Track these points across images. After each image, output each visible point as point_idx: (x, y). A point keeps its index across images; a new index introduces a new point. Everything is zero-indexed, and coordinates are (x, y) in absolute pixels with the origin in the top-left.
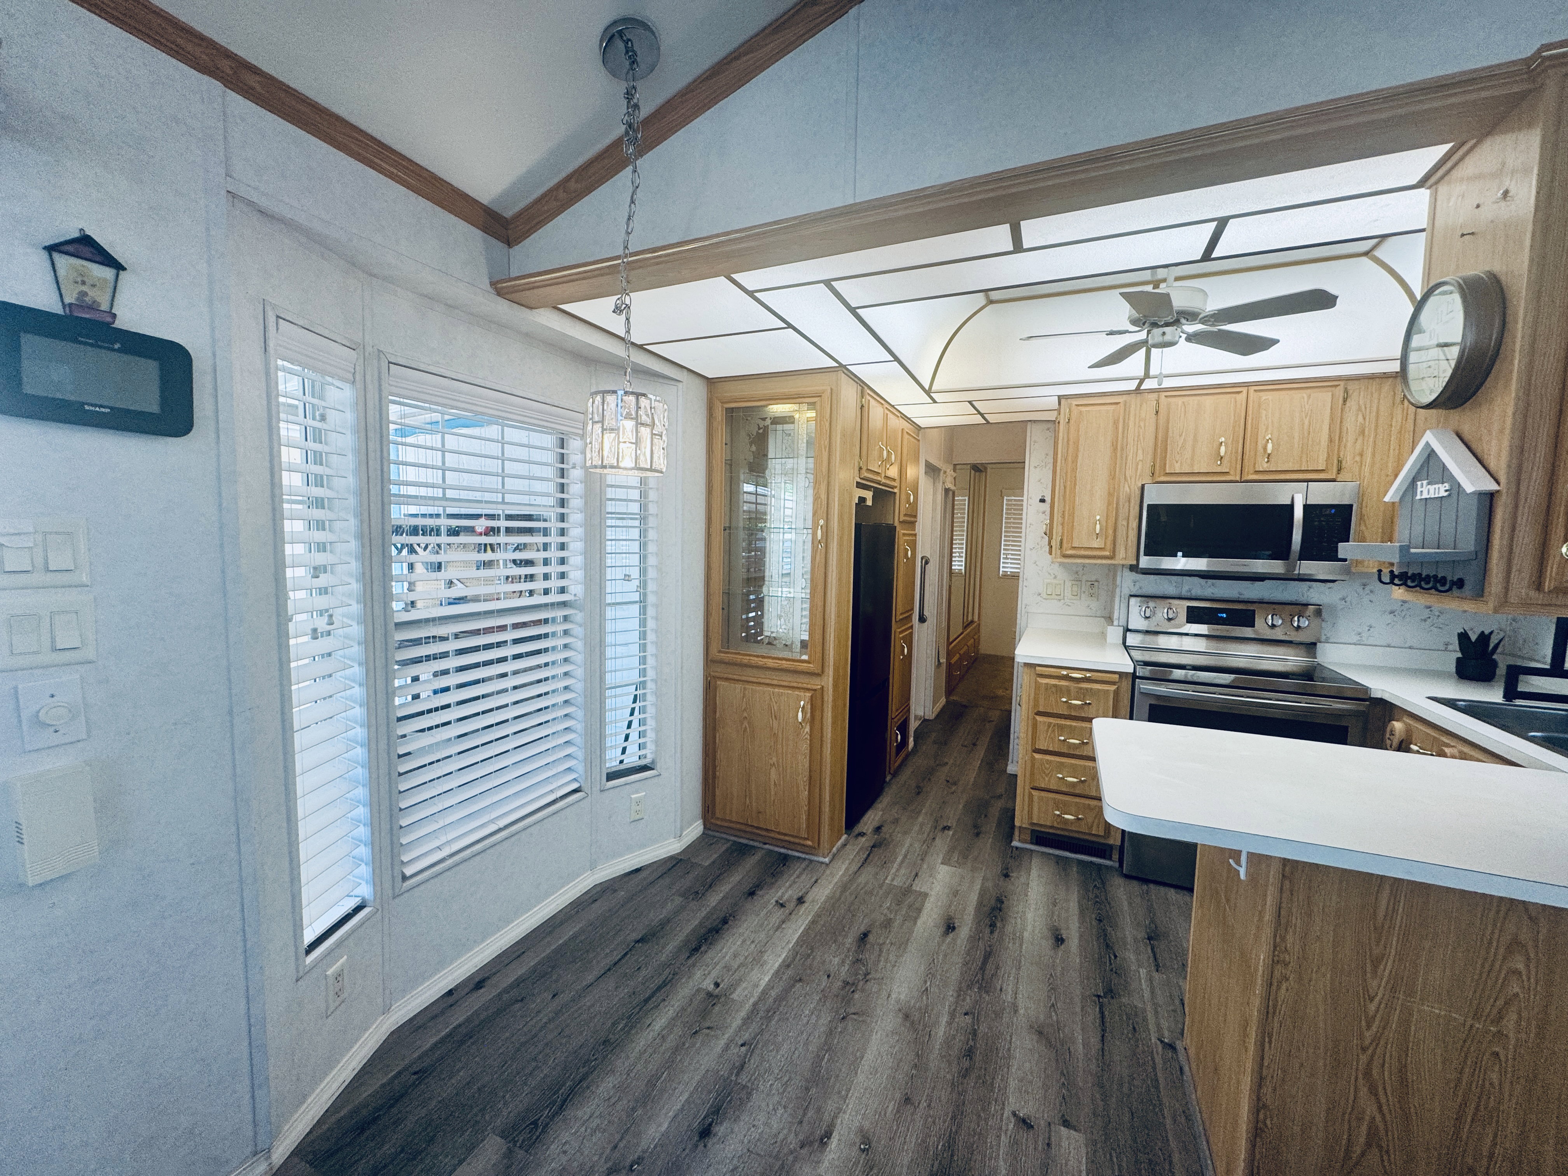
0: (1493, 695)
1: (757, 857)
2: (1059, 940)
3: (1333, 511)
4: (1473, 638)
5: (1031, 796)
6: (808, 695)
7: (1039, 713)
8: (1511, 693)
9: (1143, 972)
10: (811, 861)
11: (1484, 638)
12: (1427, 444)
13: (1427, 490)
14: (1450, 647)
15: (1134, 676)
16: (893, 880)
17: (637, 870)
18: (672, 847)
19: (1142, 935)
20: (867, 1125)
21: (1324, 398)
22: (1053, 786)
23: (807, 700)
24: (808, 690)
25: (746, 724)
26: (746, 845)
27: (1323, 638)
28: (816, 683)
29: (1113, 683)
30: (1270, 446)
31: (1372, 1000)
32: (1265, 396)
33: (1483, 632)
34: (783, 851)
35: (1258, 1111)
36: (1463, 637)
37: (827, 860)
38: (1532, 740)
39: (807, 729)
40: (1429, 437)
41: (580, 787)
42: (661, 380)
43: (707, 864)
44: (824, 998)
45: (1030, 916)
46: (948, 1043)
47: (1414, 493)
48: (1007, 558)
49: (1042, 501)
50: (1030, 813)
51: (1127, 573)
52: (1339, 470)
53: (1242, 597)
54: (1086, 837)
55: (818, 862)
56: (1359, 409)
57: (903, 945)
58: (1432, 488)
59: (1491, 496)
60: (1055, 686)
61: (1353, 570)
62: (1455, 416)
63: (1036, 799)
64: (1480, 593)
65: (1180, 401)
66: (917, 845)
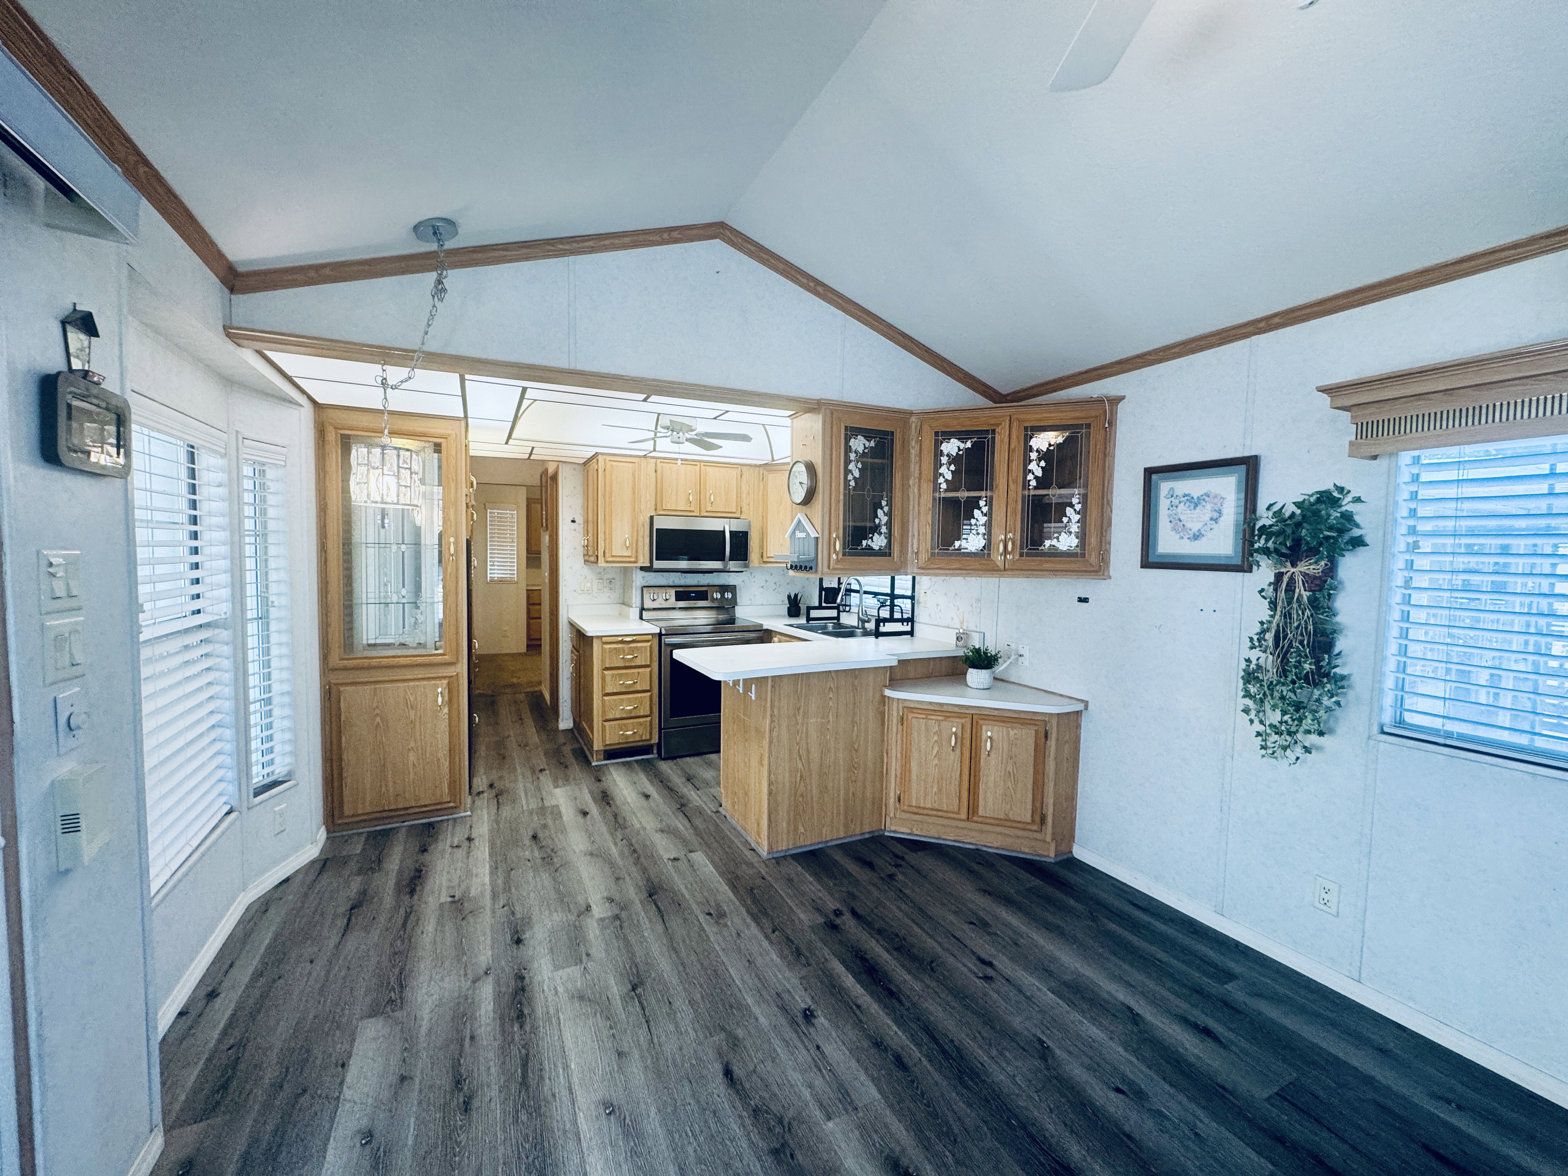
0: (802, 621)
1: (402, 835)
2: (647, 797)
3: (741, 534)
4: (793, 596)
5: (604, 727)
6: (445, 682)
7: (607, 669)
8: (809, 619)
9: (692, 793)
10: (455, 819)
11: (797, 596)
12: (798, 518)
13: (798, 534)
14: (784, 603)
15: (660, 635)
16: (528, 806)
17: (286, 880)
18: (312, 851)
19: (684, 780)
20: (605, 894)
21: (734, 473)
22: (618, 716)
23: (444, 686)
24: (444, 678)
25: (378, 719)
26: (384, 830)
27: (736, 603)
28: (451, 671)
29: (648, 641)
30: (712, 497)
32: (708, 469)
33: (797, 593)
34: (424, 821)
36: (789, 597)
37: (469, 813)
39: (446, 710)
40: (799, 515)
41: (232, 808)
42: (287, 404)
43: (358, 852)
44: (535, 869)
45: (625, 792)
46: (622, 854)
47: (795, 535)
48: (493, 565)
49: (573, 521)
50: (604, 736)
51: (639, 571)
52: (741, 514)
53: (700, 584)
54: (641, 744)
55: (462, 817)
56: (747, 481)
57: (563, 831)
58: (800, 534)
59: (817, 538)
60: (615, 649)
61: (751, 564)
62: (806, 509)
63: (607, 728)
64: (816, 571)
65: (668, 465)
66: (529, 785)
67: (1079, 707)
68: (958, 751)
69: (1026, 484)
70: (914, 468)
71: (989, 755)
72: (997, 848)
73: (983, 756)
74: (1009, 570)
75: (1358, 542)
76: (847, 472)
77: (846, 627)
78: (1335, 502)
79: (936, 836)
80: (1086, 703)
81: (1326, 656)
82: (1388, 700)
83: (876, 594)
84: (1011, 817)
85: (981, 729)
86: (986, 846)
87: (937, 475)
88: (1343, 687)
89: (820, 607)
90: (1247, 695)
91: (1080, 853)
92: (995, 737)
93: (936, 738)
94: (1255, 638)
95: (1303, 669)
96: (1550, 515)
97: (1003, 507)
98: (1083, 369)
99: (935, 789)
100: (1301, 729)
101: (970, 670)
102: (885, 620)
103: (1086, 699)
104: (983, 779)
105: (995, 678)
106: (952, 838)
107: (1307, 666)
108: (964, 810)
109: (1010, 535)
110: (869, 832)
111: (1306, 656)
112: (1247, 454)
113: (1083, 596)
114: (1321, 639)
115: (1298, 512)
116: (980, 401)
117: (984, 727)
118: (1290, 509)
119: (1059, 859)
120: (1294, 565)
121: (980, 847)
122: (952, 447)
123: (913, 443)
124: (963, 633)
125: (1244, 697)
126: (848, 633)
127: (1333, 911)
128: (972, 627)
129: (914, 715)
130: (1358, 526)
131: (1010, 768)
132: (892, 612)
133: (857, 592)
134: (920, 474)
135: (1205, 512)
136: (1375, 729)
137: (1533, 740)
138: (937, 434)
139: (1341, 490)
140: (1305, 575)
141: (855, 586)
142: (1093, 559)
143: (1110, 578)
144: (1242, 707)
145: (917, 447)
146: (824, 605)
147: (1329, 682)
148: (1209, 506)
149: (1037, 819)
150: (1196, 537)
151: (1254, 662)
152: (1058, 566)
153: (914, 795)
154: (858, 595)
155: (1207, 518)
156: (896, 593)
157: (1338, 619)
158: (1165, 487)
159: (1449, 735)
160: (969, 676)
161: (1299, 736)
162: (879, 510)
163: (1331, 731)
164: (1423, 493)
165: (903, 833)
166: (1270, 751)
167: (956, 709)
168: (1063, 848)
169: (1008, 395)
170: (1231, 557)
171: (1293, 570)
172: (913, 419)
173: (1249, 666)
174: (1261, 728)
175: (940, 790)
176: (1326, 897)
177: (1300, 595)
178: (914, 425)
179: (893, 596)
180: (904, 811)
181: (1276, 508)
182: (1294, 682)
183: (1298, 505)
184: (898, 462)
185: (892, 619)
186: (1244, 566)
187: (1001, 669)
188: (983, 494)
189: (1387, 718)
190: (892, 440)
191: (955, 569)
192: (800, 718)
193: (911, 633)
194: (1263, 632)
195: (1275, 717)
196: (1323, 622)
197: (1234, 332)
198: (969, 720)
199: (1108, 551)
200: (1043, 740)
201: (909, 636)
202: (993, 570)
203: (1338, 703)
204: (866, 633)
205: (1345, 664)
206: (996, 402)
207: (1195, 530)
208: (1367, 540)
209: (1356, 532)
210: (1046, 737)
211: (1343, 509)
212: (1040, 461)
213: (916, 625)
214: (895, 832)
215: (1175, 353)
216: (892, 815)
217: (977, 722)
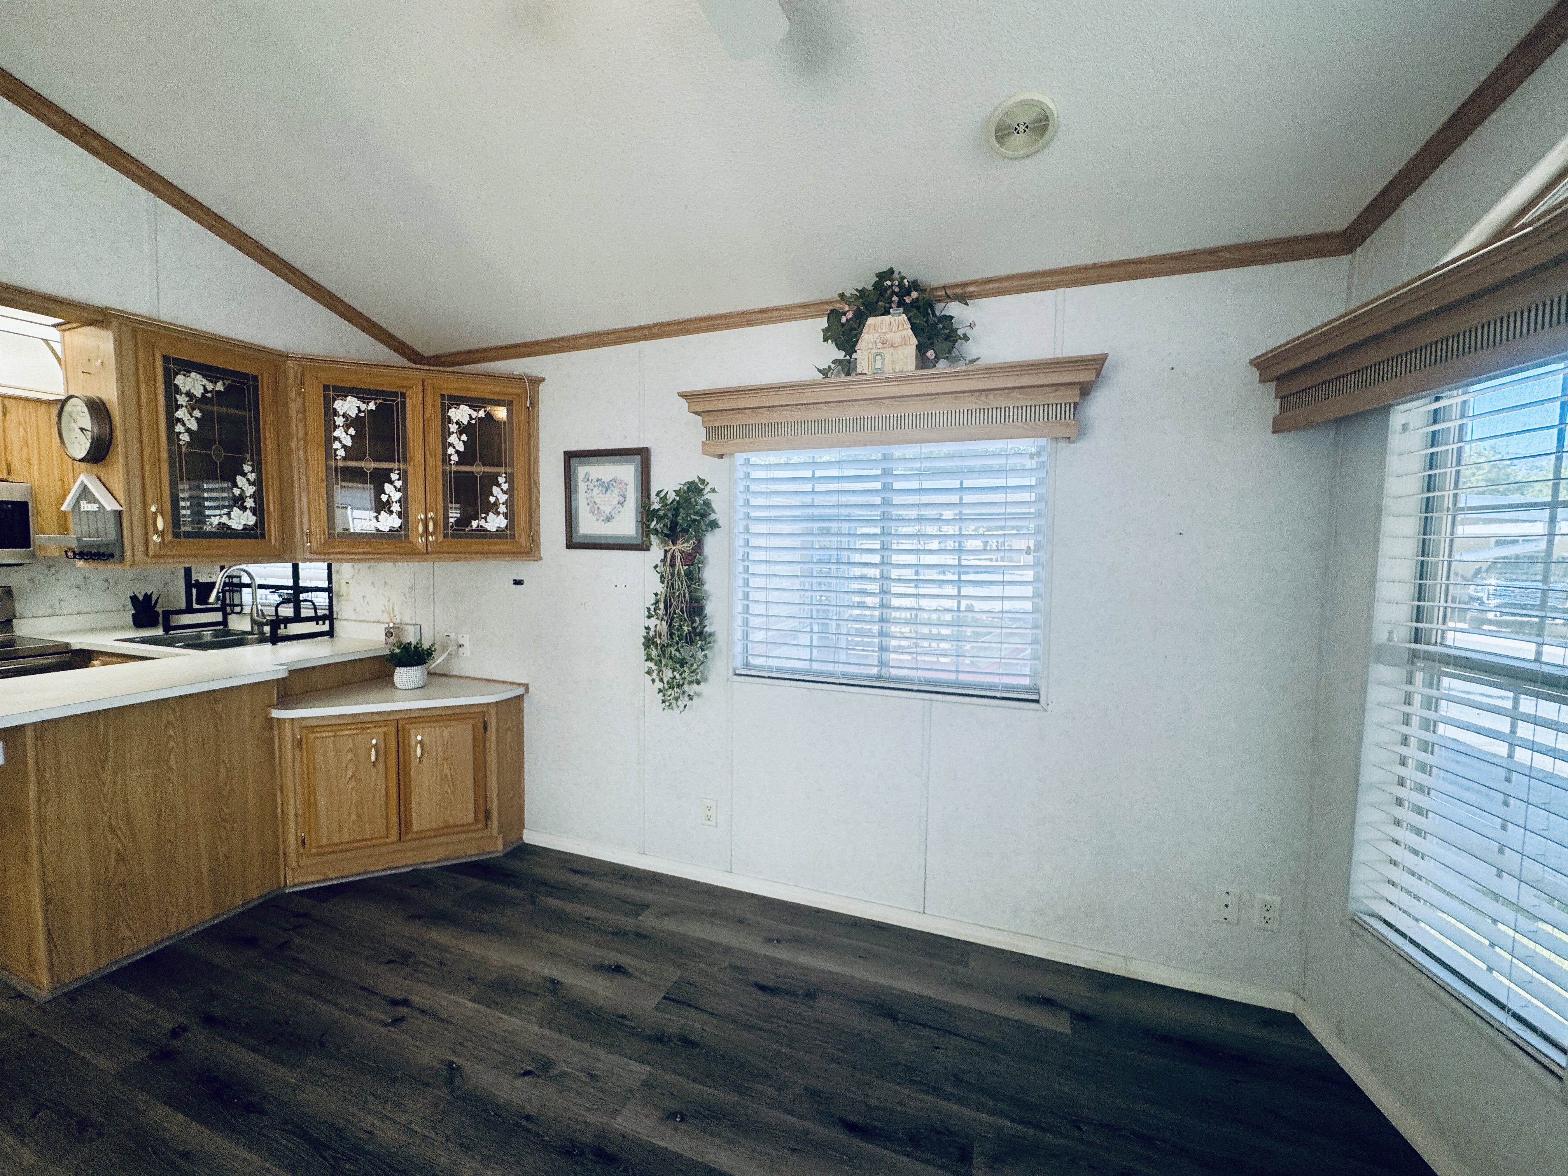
0: (158, 632)
3: (10, 506)
4: (141, 598)
8: (167, 628)
11: (148, 597)
12: (82, 482)
13: (85, 506)
14: (127, 608)
27: (18, 615)
31: (104, 784)
33: (146, 594)
35: (46, 889)
36: (134, 599)
38: (178, 647)
40: (82, 478)
47: (79, 507)
52: (9, 472)
56: (20, 423)
58: (89, 505)
59: (120, 513)
61: (38, 553)
62: (95, 468)
64: (122, 559)
67: (521, 691)
68: (381, 766)
69: (446, 458)
70: (296, 428)
71: (420, 761)
72: (439, 861)
73: (413, 765)
74: (433, 553)
75: (714, 525)
76: (172, 421)
77: (234, 635)
78: (699, 492)
79: (362, 870)
80: (526, 687)
81: (697, 619)
82: (738, 648)
83: (276, 588)
84: (451, 821)
85: (409, 735)
86: (424, 863)
87: (330, 439)
88: (710, 643)
89: (189, 610)
90: (649, 658)
91: (530, 837)
92: (426, 741)
93: (350, 756)
94: (652, 608)
95: (684, 631)
96: (813, 506)
97: (421, 482)
98: (504, 343)
99: (354, 817)
100: (686, 682)
101: (398, 669)
102: (287, 621)
103: (525, 682)
104: (415, 790)
105: (429, 674)
106: (382, 867)
107: (685, 628)
108: (394, 831)
109: (431, 515)
110: (259, 898)
111: (685, 620)
112: (641, 446)
113: (518, 578)
114: (695, 605)
115: (678, 498)
116: (395, 358)
117: (412, 733)
118: (672, 496)
119: (508, 850)
120: (674, 544)
121: (418, 867)
122: (349, 406)
123: (293, 395)
124: (394, 628)
125: (646, 660)
126: (239, 640)
127: (713, 823)
128: (407, 619)
129: (314, 735)
130: (714, 512)
131: (446, 770)
132: (297, 609)
133: (248, 586)
134: (306, 434)
135: (613, 497)
136: (731, 673)
137: (811, 665)
138: (326, 388)
139: (703, 481)
140: (682, 552)
141: (246, 580)
142: (523, 540)
143: (541, 559)
144: (646, 670)
145: (299, 401)
146: (196, 606)
147: (700, 640)
148: (616, 491)
149: (481, 816)
150: (609, 519)
151: (653, 629)
152: (486, 548)
153: (324, 830)
154: (249, 590)
155: (615, 502)
156: (301, 584)
157: (706, 587)
158: (582, 471)
159: (770, 669)
160: (396, 678)
161: (686, 687)
162: (239, 478)
163: (705, 679)
164: (753, 488)
165: (313, 882)
166: (667, 704)
167: (378, 718)
168: (513, 837)
169: (431, 357)
170: (634, 538)
171: (674, 548)
172: (290, 363)
173: (648, 633)
174: (661, 685)
175: (359, 816)
176: (709, 813)
177: (679, 569)
178: (292, 375)
179: (297, 589)
180: (313, 855)
181: (662, 494)
182: (677, 643)
183: (677, 493)
184: (267, 418)
185: (297, 618)
186: (643, 547)
187: (437, 662)
188: (395, 465)
189: (738, 663)
190: (256, 388)
191: (363, 553)
192: (106, 776)
193: (331, 633)
194: (657, 602)
195: (668, 674)
196: (696, 590)
197: (623, 334)
198: (393, 729)
199: (538, 533)
200: (482, 731)
201: (327, 638)
202: (411, 553)
203: (705, 656)
204: (262, 640)
205: (711, 624)
206: (414, 363)
207: (607, 512)
208: (720, 523)
209: (713, 517)
210: (485, 728)
211: (705, 497)
212: (461, 434)
213: (337, 623)
214: (302, 884)
215: (582, 344)
216: (294, 864)
217: (404, 729)
